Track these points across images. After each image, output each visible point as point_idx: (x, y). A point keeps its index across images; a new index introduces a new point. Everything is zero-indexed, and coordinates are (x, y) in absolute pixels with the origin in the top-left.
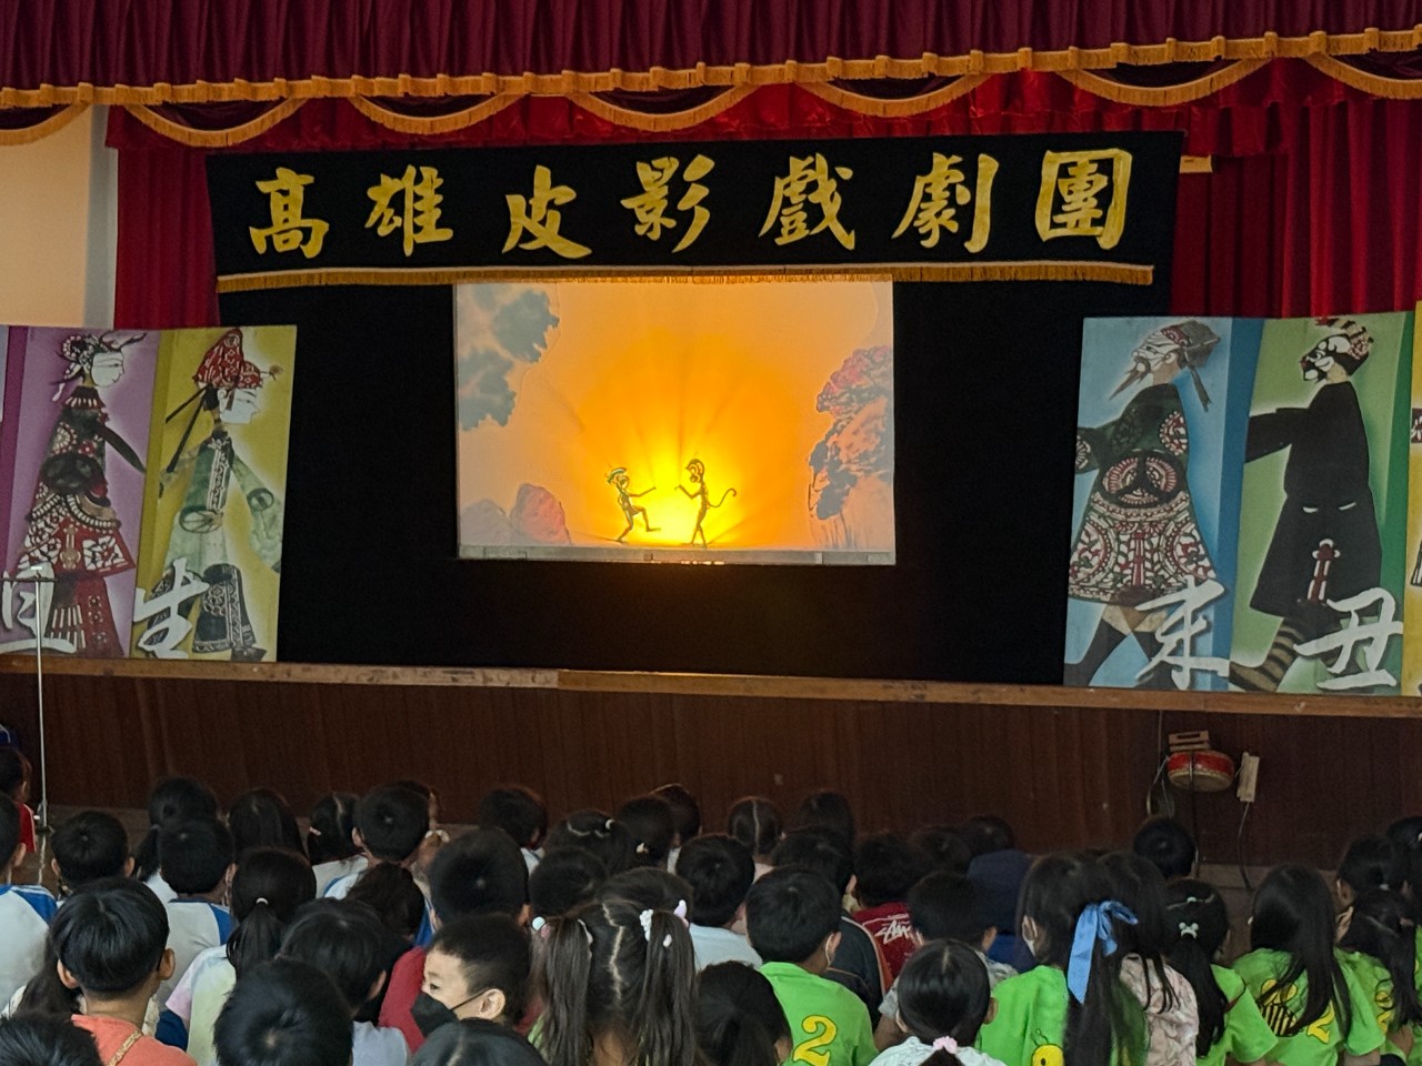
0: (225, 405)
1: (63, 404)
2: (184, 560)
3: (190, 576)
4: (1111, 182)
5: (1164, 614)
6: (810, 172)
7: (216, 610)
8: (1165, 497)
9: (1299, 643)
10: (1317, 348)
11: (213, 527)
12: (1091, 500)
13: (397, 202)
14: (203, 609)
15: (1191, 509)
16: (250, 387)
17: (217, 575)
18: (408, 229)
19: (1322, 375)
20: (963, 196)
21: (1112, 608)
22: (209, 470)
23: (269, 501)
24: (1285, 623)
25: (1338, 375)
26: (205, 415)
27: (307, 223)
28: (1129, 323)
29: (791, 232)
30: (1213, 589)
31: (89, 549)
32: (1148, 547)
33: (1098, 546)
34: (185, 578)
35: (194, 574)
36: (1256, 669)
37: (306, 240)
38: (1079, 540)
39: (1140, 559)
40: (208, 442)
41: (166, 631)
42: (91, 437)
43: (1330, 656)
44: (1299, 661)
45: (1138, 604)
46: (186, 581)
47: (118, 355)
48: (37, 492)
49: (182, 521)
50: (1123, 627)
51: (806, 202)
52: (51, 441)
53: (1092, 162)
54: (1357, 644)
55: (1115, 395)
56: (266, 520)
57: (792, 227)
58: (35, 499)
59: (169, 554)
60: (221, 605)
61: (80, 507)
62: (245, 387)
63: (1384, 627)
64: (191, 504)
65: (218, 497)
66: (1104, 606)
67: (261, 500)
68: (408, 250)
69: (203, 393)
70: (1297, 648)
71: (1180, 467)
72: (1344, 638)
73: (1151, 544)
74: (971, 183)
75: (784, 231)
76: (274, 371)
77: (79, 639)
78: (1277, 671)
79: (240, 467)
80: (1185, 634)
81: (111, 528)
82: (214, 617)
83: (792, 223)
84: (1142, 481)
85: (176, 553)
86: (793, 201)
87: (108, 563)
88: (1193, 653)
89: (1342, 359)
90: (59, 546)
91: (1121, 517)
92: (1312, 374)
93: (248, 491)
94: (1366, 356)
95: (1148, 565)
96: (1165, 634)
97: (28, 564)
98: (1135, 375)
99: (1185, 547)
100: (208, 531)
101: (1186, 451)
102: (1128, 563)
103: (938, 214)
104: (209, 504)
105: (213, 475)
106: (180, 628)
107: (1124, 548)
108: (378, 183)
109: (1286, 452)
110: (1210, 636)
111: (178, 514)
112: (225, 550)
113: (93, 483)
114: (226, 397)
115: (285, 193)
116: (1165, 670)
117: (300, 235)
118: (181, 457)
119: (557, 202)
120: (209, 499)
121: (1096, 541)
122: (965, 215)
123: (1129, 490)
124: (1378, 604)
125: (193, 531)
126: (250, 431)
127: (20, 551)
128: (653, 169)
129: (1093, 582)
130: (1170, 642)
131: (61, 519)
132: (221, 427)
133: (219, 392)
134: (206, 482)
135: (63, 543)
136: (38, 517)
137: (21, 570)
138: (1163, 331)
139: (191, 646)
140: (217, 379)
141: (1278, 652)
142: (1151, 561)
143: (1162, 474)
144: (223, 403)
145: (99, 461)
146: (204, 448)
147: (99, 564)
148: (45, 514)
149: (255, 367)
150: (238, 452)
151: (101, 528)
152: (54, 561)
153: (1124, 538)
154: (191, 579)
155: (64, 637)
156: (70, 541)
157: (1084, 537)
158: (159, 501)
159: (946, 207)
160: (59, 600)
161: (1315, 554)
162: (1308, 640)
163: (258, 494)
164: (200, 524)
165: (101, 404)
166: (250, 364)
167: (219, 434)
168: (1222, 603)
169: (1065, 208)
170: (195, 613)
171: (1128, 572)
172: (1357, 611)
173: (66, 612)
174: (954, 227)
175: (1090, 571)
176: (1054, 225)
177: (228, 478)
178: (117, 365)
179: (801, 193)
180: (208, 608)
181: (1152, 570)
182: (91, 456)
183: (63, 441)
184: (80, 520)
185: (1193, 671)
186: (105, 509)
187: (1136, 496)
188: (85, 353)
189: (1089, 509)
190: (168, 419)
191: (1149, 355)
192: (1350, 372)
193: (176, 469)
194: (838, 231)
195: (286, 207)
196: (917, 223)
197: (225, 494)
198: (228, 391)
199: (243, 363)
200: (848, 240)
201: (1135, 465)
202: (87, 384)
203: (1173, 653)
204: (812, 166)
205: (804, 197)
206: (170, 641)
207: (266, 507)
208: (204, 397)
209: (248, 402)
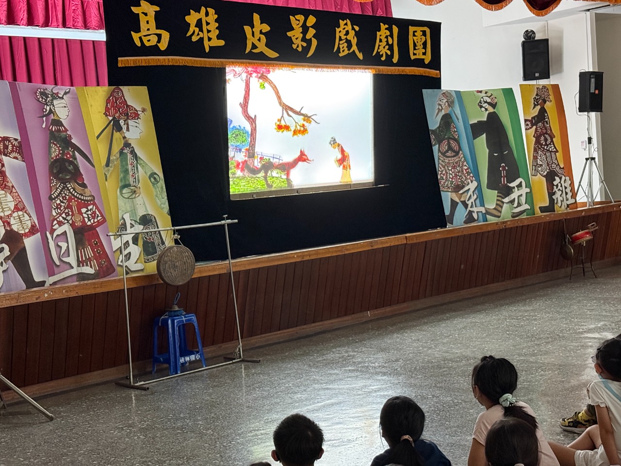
0: (126, 129)
1: (49, 130)
2: (128, 215)
3: (133, 223)
4: (426, 39)
5: (466, 194)
6: (345, 26)
7: (150, 239)
8: (457, 153)
9: (504, 198)
10: (481, 100)
11: (137, 195)
12: (438, 156)
13: (199, 24)
14: (144, 239)
15: (464, 157)
16: (135, 119)
17: (146, 220)
18: (206, 39)
19: (486, 110)
20: (390, 42)
21: (452, 193)
22: (127, 164)
23: (158, 180)
24: (498, 193)
25: (491, 110)
26: (117, 135)
27: (159, 31)
28: (433, 91)
29: (343, 51)
30: (475, 184)
31: (85, 213)
32: (457, 171)
33: (444, 172)
34: (131, 224)
35: (135, 221)
36: (493, 209)
37: (159, 41)
38: (439, 170)
39: (456, 175)
40: (122, 149)
41: (130, 253)
42: (68, 149)
43: (512, 202)
44: (505, 205)
45: (459, 191)
46: (132, 226)
47: (63, 101)
48: (51, 183)
49: (121, 193)
50: (457, 200)
51: (346, 39)
52: (50, 153)
53: (421, 31)
54: (519, 196)
55: (436, 116)
56: (160, 189)
57: (343, 49)
58: (51, 187)
59: (120, 211)
60: (151, 236)
61: (74, 190)
62: (132, 119)
63: (524, 190)
64: (123, 184)
65: (135, 178)
66: (450, 193)
67: (155, 179)
68: (207, 50)
69: (112, 122)
70: (504, 200)
71: (457, 141)
72: (514, 195)
73: (457, 170)
74: (392, 35)
75: (341, 51)
76: (144, 110)
77: (94, 265)
78: (500, 209)
79: (142, 162)
80: (472, 200)
81: (91, 200)
82: (150, 243)
83: (343, 47)
84: (450, 148)
85: (123, 211)
86: (342, 38)
87: (96, 220)
88: (476, 206)
89: (489, 104)
90: (71, 213)
91: (447, 161)
92: (483, 109)
93: (149, 174)
94: (496, 102)
95: (458, 177)
96: (468, 201)
97: (57, 225)
98: (440, 110)
99: (466, 170)
100: (135, 198)
101: (458, 137)
102: (453, 177)
103: (384, 47)
104: (131, 183)
105: (130, 167)
106: (135, 251)
107: (451, 172)
108: (189, 14)
109: (484, 135)
110: (478, 200)
111: (119, 189)
112: (146, 207)
113: (76, 175)
114: (125, 124)
115: (146, 14)
116: (471, 212)
117: (156, 38)
118: (111, 158)
119: (263, 31)
120: (131, 180)
121: (443, 170)
122: (391, 48)
123: (447, 151)
124: (521, 182)
125: (128, 198)
126: (142, 142)
127: (52, 218)
128: (296, 20)
129: (446, 185)
130: (469, 203)
131: (67, 197)
132: (127, 141)
133: (120, 122)
134: (126, 171)
135: (72, 212)
136: (55, 198)
137: (55, 230)
138: (442, 94)
139: (143, 260)
140: (117, 115)
141: (498, 202)
142: (459, 176)
143: (453, 144)
144: (124, 127)
145: (75, 162)
146: (121, 152)
147: (92, 221)
148: (58, 195)
149: (134, 108)
150: (139, 154)
151: (88, 201)
152: (71, 222)
153: (450, 168)
154: (134, 225)
155: (87, 265)
156: (75, 209)
157: (440, 169)
158: (106, 183)
159: (386, 45)
160: (79, 244)
161: (501, 169)
162: (506, 197)
163: (153, 175)
164: (130, 194)
165: (66, 130)
166: (132, 107)
167: (127, 145)
168: (479, 188)
169: (416, 48)
170: (140, 242)
171: (454, 180)
172: (516, 186)
173: (84, 251)
174: (389, 53)
175: (444, 181)
176: (415, 54)
177: (137, 168)
178: (65, 107)
179: (344, 35)
180: (146, 238)
181: (459, 179)
182: (71, 159)
183: (55, 152)
184: (76, 197)
185: (477, 212)
186: (86, 190)
187: (449, 154)
188: (48, 99)
189: (439, 159)
190: (98, 137)
191: (441, 103)
192: (494, 108)
193: (110, 165)
194: (357, 52)
195: (148, 22)
196: (379, 51)
197: (138, 176)
198: (125, 121)
199: (128, 106)
200: (360, 56)
201: (447, 142)
202: (56, 118)
203: (471, 207)
204: (346, 24)
205: (346, 36)
206: (134, 258)
207: (158, 182)
208: (113, 125)
209: (136, 127)
